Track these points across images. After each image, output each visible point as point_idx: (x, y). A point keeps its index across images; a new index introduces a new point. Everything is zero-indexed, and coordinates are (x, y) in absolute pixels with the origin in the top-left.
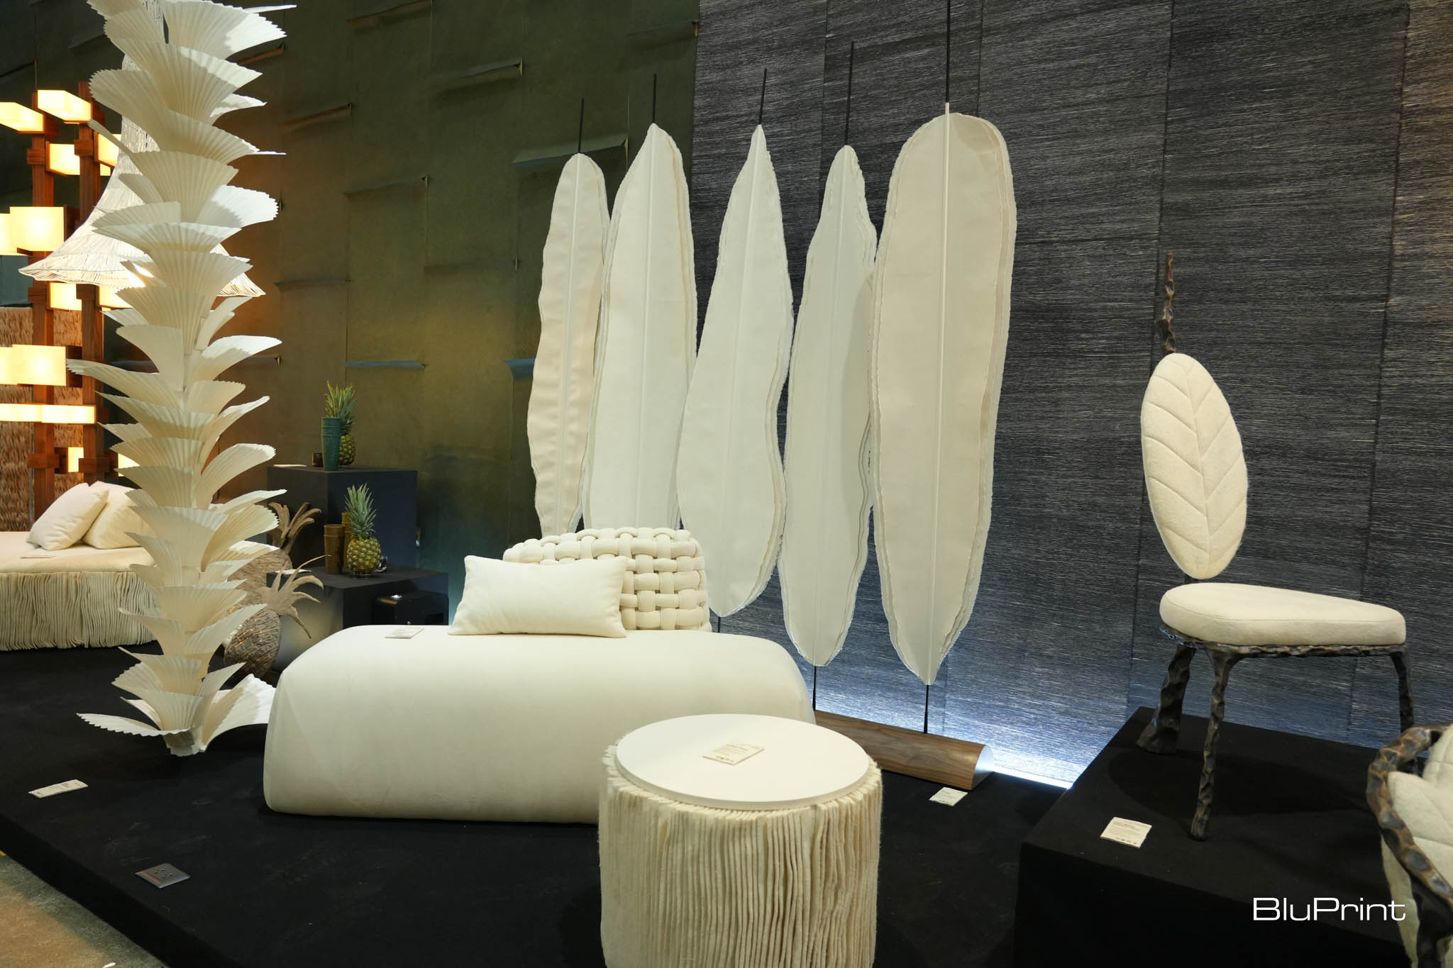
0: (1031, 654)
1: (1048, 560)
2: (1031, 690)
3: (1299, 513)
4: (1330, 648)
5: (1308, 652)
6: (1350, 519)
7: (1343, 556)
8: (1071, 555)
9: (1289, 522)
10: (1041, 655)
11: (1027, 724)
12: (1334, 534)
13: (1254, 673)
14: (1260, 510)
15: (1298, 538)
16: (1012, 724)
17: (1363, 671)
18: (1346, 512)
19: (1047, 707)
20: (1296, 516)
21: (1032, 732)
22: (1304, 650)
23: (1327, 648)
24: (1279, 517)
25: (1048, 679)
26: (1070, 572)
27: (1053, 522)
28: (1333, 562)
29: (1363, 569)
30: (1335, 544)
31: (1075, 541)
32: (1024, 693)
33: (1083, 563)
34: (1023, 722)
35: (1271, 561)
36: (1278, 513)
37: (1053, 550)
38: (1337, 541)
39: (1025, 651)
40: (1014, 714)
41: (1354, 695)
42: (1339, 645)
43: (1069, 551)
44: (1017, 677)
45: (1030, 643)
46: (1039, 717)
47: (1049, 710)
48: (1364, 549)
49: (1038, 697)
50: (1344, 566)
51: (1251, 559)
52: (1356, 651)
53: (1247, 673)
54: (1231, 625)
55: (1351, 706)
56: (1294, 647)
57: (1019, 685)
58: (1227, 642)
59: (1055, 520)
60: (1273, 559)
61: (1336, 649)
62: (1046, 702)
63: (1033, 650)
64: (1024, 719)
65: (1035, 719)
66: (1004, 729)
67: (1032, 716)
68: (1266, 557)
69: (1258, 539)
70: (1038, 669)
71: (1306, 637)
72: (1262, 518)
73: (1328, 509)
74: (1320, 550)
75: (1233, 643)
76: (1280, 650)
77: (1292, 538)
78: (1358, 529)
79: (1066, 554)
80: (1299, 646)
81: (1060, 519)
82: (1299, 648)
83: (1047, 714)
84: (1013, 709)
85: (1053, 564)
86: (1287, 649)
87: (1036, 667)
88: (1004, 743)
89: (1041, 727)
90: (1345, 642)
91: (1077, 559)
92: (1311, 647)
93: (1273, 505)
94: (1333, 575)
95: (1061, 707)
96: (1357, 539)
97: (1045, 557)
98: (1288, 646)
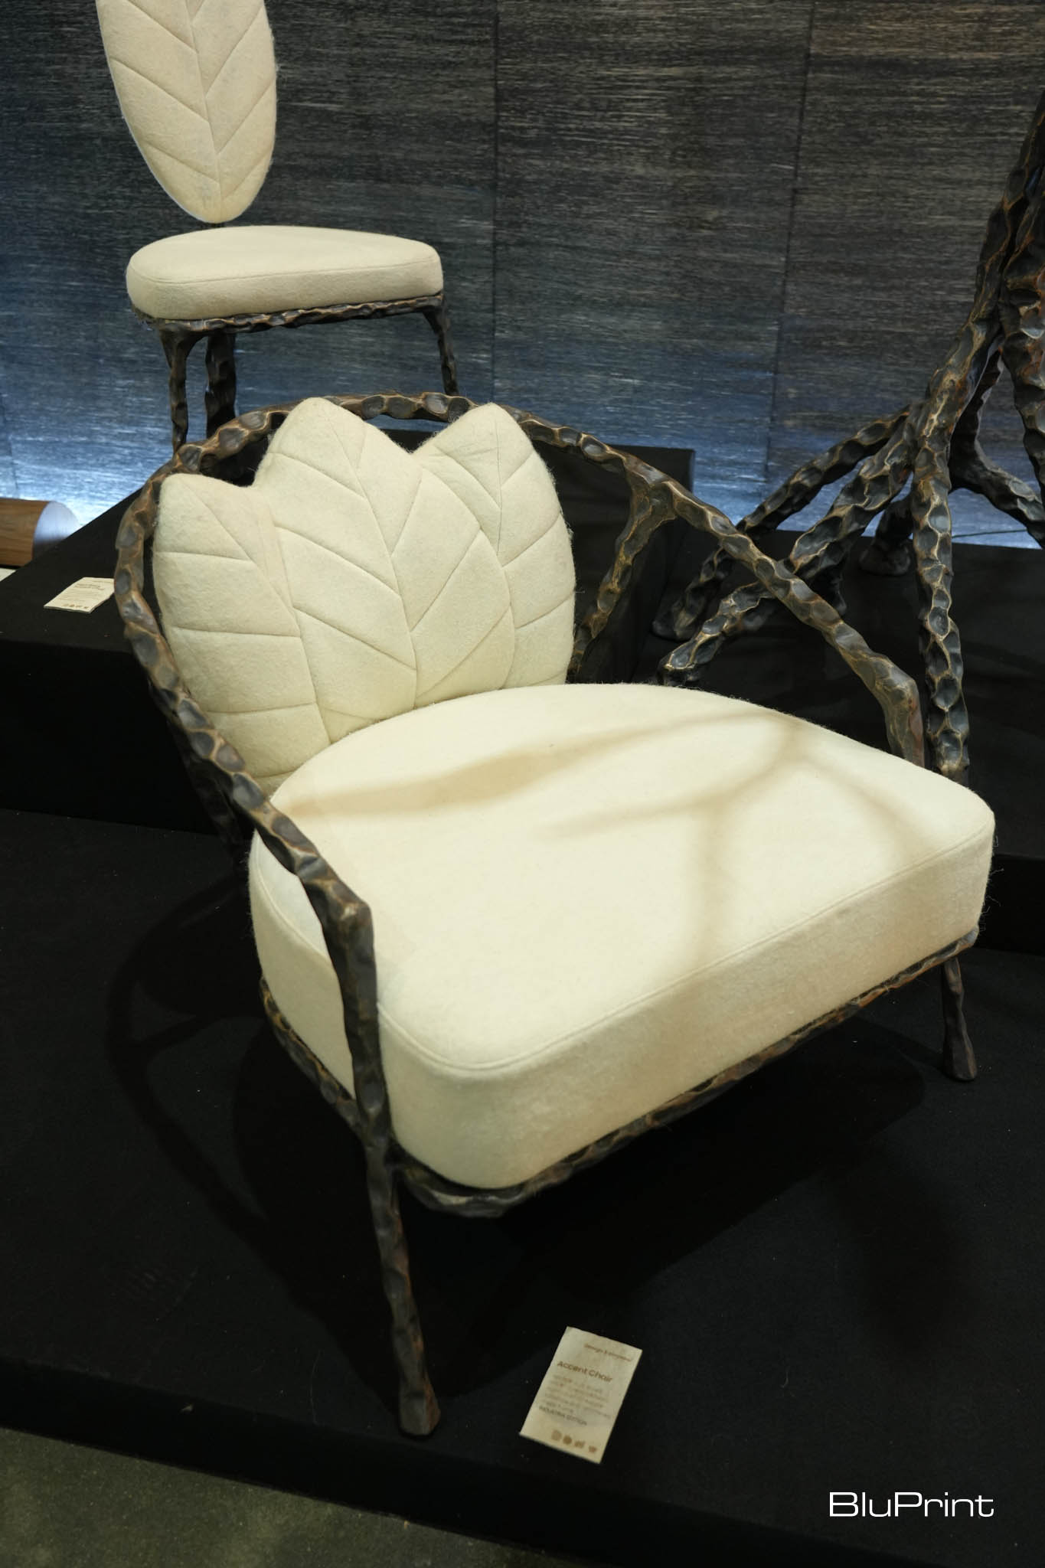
0: (107, 360)
1: (102, 209)
2: (117, 414)
3: (413, 106)
4: (329, 311)
5: (297, 319)
6: (473, 110)
7: (470, 168)
8: (131, 199)
9: (402, 121)
10: (121, 360)
11: (122, 463)
12: (456, 136)
13: (383, 354)
14: (364, 104)
15: (416, 147)
16: (103, 465)
17: (503, 335)
18: (467, 100)
19: (143, 435)
20: (409, 111)
21: (130, 473)
22: (289, 317)
23: (323, 311)
24: (388, 114)
25: (136, 395)
26: (135, 227)
27: (96, 145)
28: (458, 180)
29: (494, 187)
30: (459, 152)
31: (132, 176)
32: (110, 419)
33: (150, 211)
34: (116, 461)
35: (386, 186)
36: (387, 107)
37: (105, 192)
38: (459, 146)
39: (98, 357)
40: (102, 452)
41: (496, 370)
42: (343, 305)
43: (127, 192)
44: (96, 398)
45: (104, 345)
46: (135, 451)
47: (146, 440)
48: (493, 156)
49: (130, 423)
50: (472, 184)
51: (361, 184)
52: (367, 312)
53: (374, 355)
54: (175, 291)
55: (493, 384)
56: (278, 313)
57: (100, 409)
58: (175, 316)
59: (98, 142)
60: (388, 181)
61: (338, 311)
62: (140, 429)
63: (109, 354)
64: (118, 457)
65: (131, 454)
66: (95, 474)
67: (127, 451)
68: (379, 180)
69: (367, 153)
70: (121, 382)
71: (290, 298)
72: (368, 118)
73: (446, 97)
74: (442, 162)
75: (186, 317)
76: (257, 320)
77: (408, 148)
78: (484, 126)
79: (124, 198)
80: (283, 312)
81: (105, 139)
82: (284, 315)
83: (144, 446)
84: (100, 444)
85: (108, 217)
86: (265, 318)
87: (118, 378)
88: (99, 495)
89: (140, 465)
90: (348, 299)
91: (140, 204)
92: (300, 311)
93: (380, 96)
94: (460, 201)
95: (159, 433)
96: (484, 142)
97: (95, 205)
98: (267, 314)
